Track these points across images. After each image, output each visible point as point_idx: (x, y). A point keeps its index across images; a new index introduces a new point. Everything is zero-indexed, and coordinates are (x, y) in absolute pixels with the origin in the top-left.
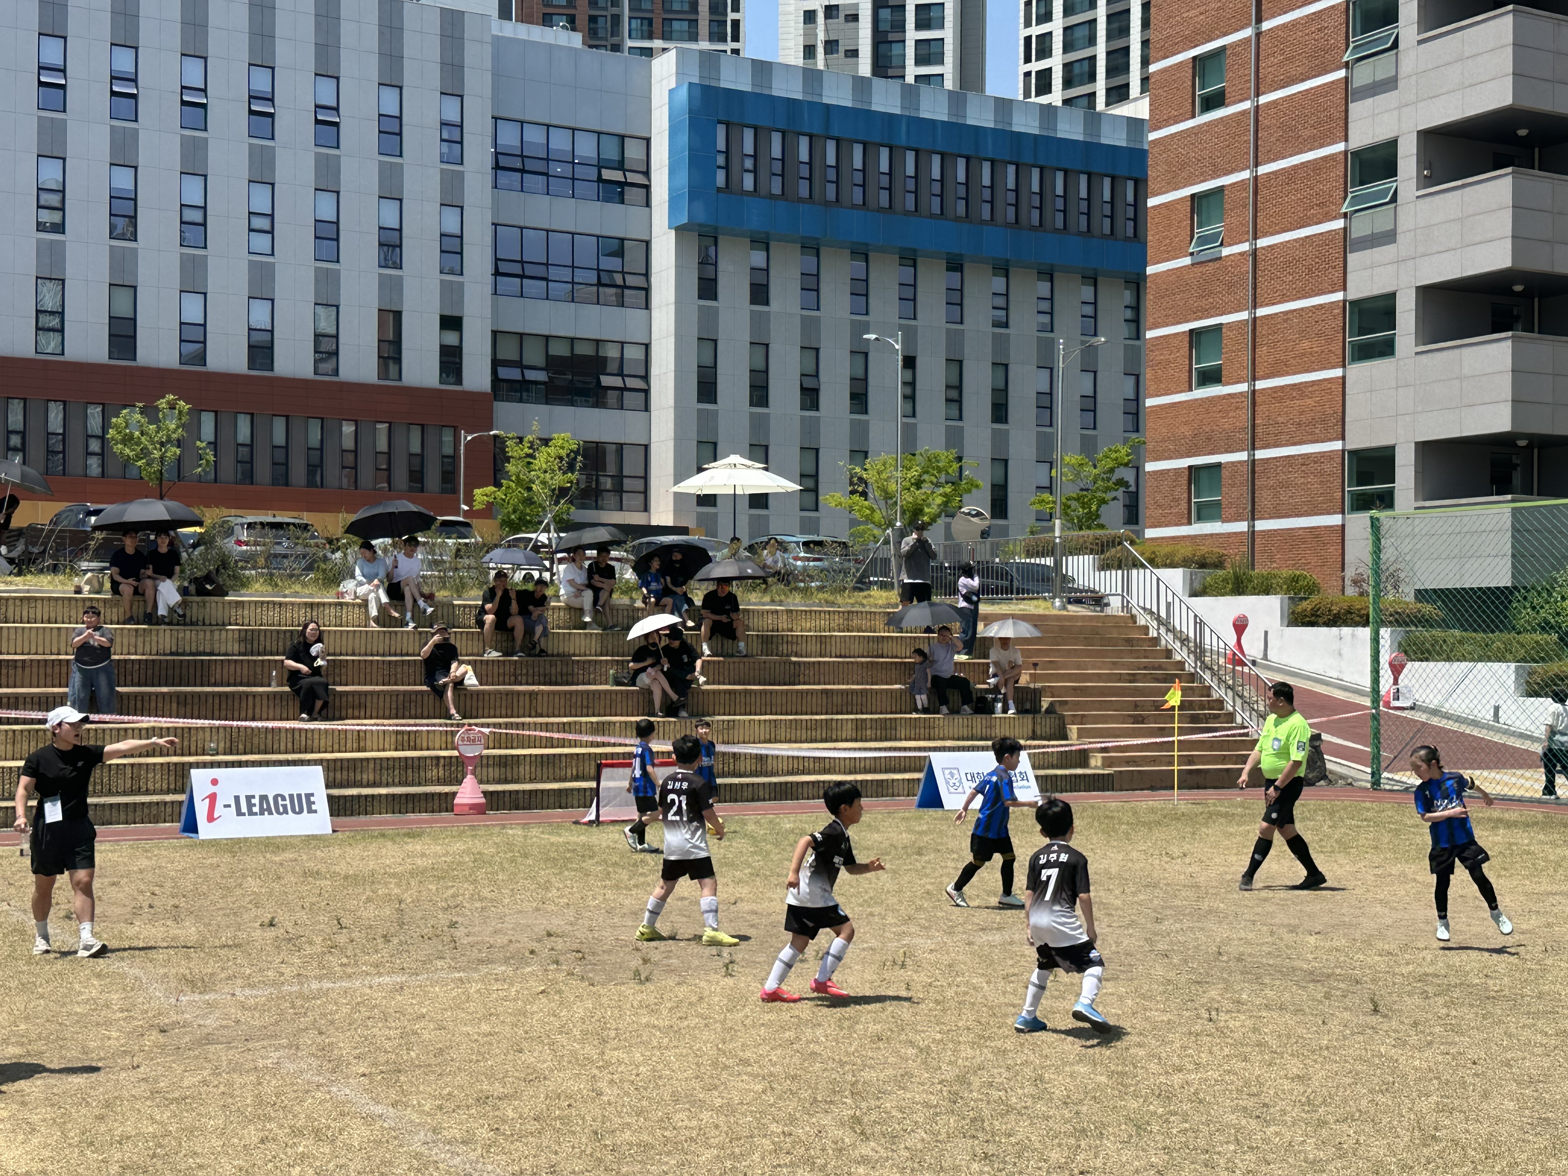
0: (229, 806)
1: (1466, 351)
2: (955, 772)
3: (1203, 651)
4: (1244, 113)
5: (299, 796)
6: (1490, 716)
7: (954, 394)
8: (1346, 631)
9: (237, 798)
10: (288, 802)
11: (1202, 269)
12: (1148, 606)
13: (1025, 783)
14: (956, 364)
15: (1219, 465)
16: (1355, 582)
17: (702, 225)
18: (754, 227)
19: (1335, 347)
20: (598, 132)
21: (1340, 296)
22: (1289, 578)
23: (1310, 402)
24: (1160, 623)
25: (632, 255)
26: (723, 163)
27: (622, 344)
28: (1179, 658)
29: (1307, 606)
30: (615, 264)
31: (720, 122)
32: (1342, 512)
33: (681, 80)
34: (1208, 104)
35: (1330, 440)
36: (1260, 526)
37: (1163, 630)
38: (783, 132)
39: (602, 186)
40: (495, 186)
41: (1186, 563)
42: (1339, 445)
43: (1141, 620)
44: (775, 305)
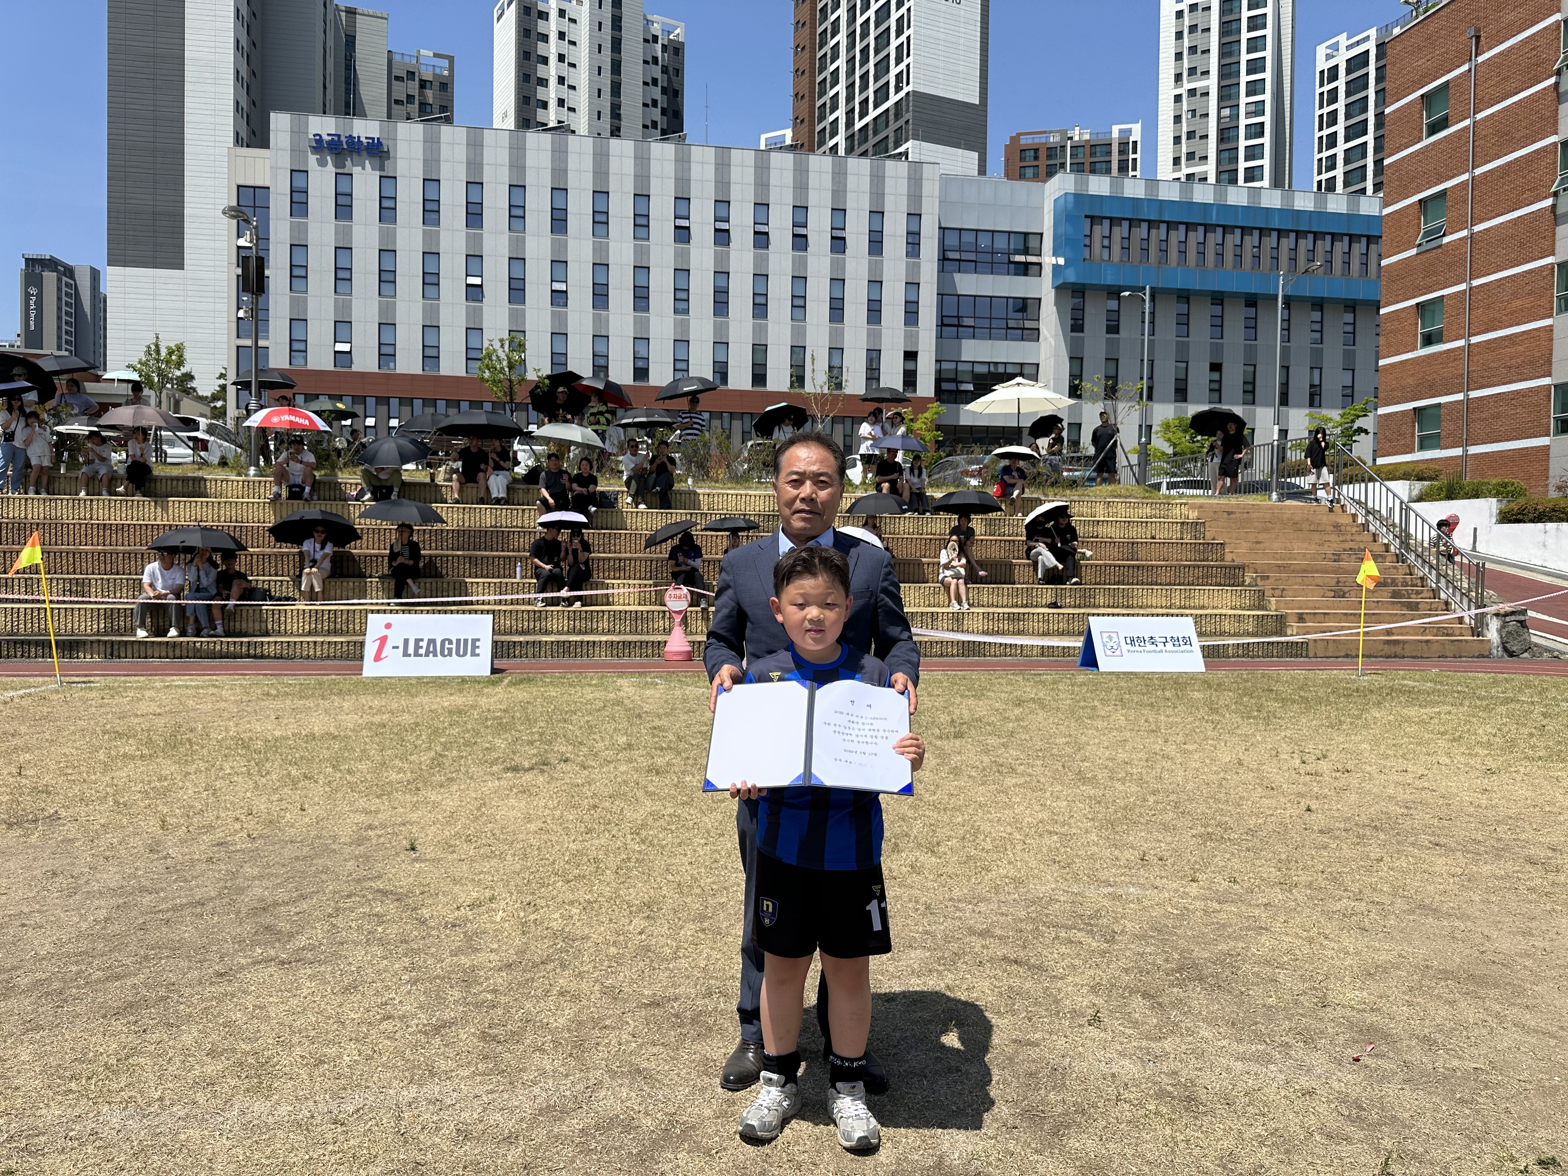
0: (397, 647)
2: (1112, 635)
3: (1408, 536)
4: (1467, 128)
5: (466, 641)
7: (1249, 387)
8: (1551, 526)
9: (406, 641)
10: (454, 646)
11: (1428, 255)
12: (1357, 497)
13: (1188, 647)
14: (1251, 367)
15: (1439, 405)
16: (1559, 488)
17: (1073, 284)
18: (1109, 282)
19: (1544, 302)
20: (1009, 232)
21: (1550, 260)
22: (1499, 485)
23: (1521, 348)
24: (1368, 512)
25: (1029, 309)
26: (1088, 243)
27: (1022, 364)
28: (1386, 541)
29: (1514, 506)
30: (1020, 315)
31: (1086, 217)
32: (1549, 435)
33: (1062, 193)
34: (1433, 129)
35: (1538, 377)
36: (1473, 450)
37: (1371, 518)
38: (1130, 220)
39: (1012, 266)
40: (941, 270)
41: (1405, 476)
42: (1546, 381)
43: (1351, 509)
44: (1123, 333)
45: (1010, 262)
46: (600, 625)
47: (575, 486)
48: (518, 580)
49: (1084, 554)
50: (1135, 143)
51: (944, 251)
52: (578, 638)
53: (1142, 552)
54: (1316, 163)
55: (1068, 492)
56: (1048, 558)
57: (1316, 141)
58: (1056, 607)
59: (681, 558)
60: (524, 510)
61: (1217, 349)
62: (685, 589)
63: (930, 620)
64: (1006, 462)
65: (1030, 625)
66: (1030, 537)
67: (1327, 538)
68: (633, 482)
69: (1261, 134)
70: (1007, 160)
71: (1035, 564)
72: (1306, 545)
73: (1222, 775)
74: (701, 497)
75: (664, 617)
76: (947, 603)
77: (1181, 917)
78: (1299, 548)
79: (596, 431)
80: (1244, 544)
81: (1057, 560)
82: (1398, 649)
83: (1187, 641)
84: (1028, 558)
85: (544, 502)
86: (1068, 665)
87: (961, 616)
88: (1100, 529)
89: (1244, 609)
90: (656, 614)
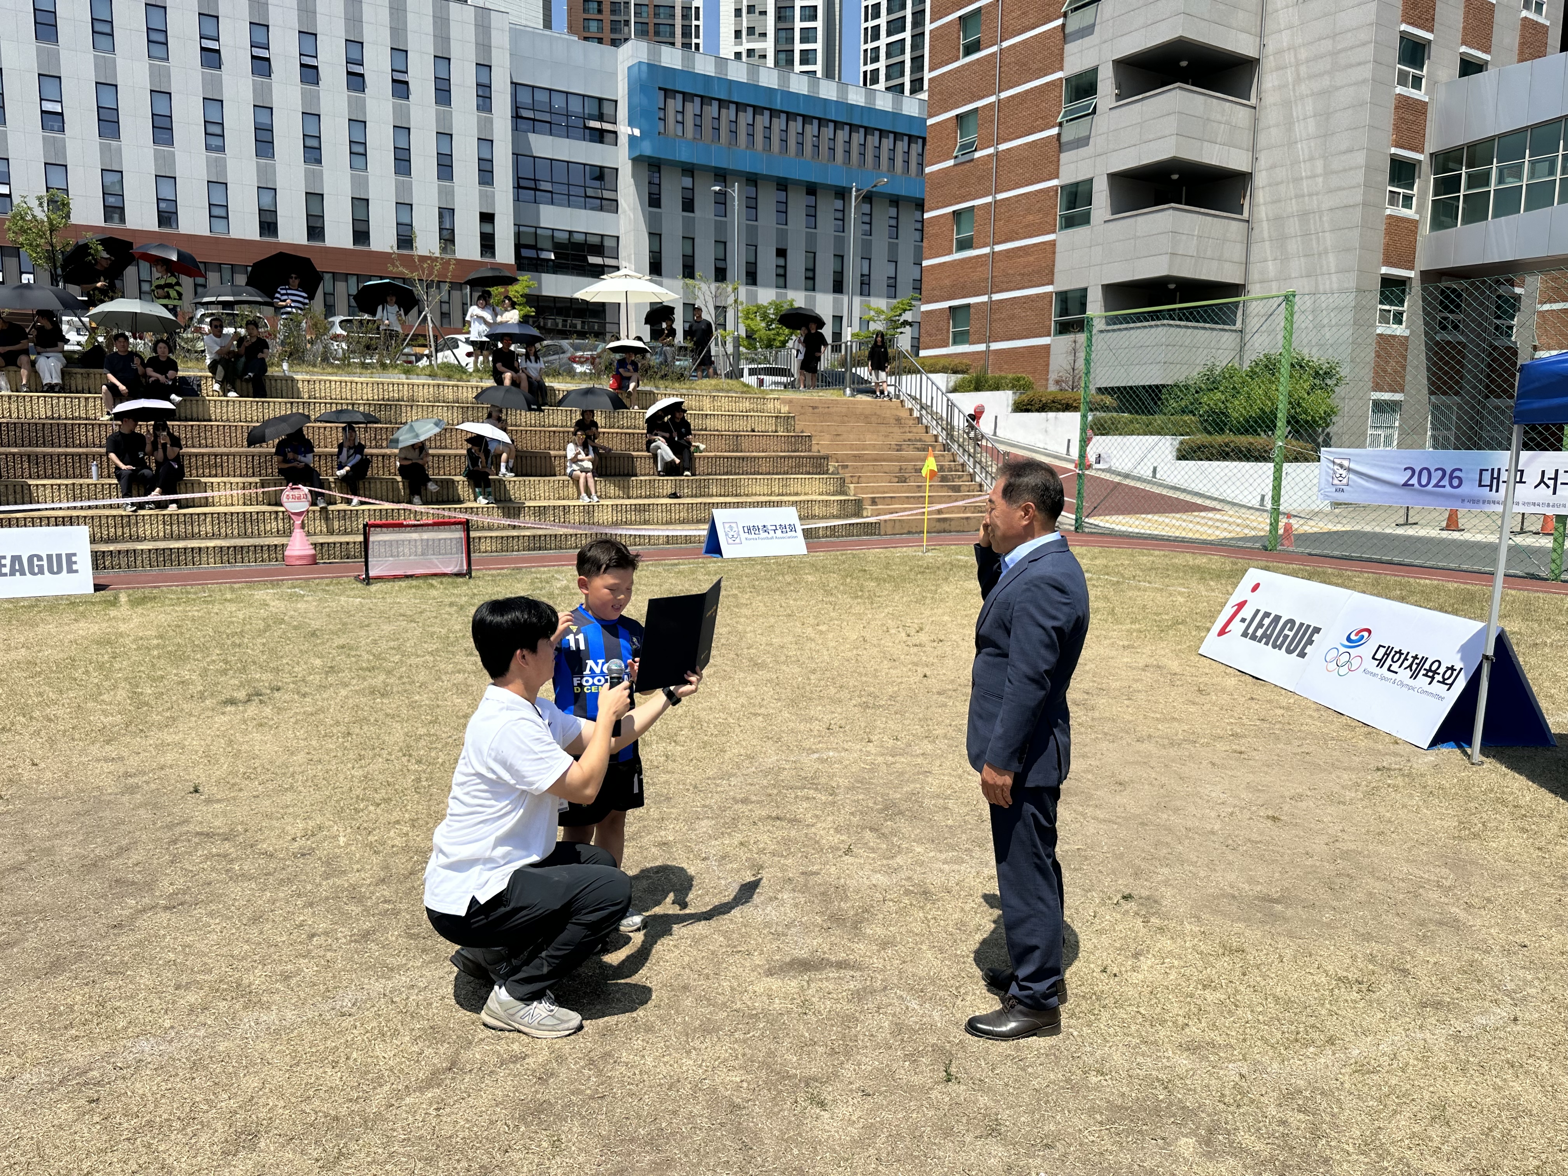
1: (1139, 218)
2: (734, 525)
3: (953, 428)
4: (994, 54)
5: (59, 556)
6: (1150, 473)
7: (810, 274)
8: (1051, 415)
10: (45, 563)
11: (962, 167)
12: (913, 394)
13: (793, 533)
14: (812, 255)
15: (968, 306)
16: (1057, 382)
17: (649, 157)
18: (683, 159)
19: (1050, 219)
20: (584, 96)
21: (1054, 182)
22: (1013, 379)
23: (1031, 259)
24: (922, 407)
25: (606, 178)
26: (662, 116)
27: (602, 236)
28: (935, 433)
29: (1025, 398)
30: (597, 184)
31: (660, 89)
32: (1049, 335)
33: (636, 61)
34: (968, 51)
35: (1043, 285)
36: (994, 346)
37: (924, 412)
38: (702, 97)
39: (587, 131)
40: (515, 128)
41: (944, 370)
42: (1049, 289)
43: (908, 404)
44: (698, 213)
45: (586, 127)
46: (203, 529)
47: (150, 371)
48: (94, 480)
49: (698, 447)
50: (697, 9)
51: (517, 108)
52: (181, 544)
53: (745, 444)
54: (862, 53)
55: (677, 385)
56: (666, 453)
57: (862, 32)
58: (677, 497)
59: (290, 455)
60: (87, 399)
61: (782, 235)
62: (306, 489)
63: (562, 513)
64: (618, 356)
65: (654, 515)
66: (650, 431)
67: (891, 430)
68: (220, 368)
69: (814, 18)
70: (570, 10)
71: (655, 457)
72: (875, 437)
73: (855, 652)
74: (300, 385)
75: (276, 518)
76: (576, 495)
77: (871, 771)
78: (871, 439)
79: (166, 306)
80: (828, 436)
81: (675, 454)
82: (946, 526)
83: (793, 528)
84: (648, 450)
85: (112, 388)
86: (693, 553)
87: (591, 509)
88: (708, 421)
89: (828, 494)
90: (267, 515)
